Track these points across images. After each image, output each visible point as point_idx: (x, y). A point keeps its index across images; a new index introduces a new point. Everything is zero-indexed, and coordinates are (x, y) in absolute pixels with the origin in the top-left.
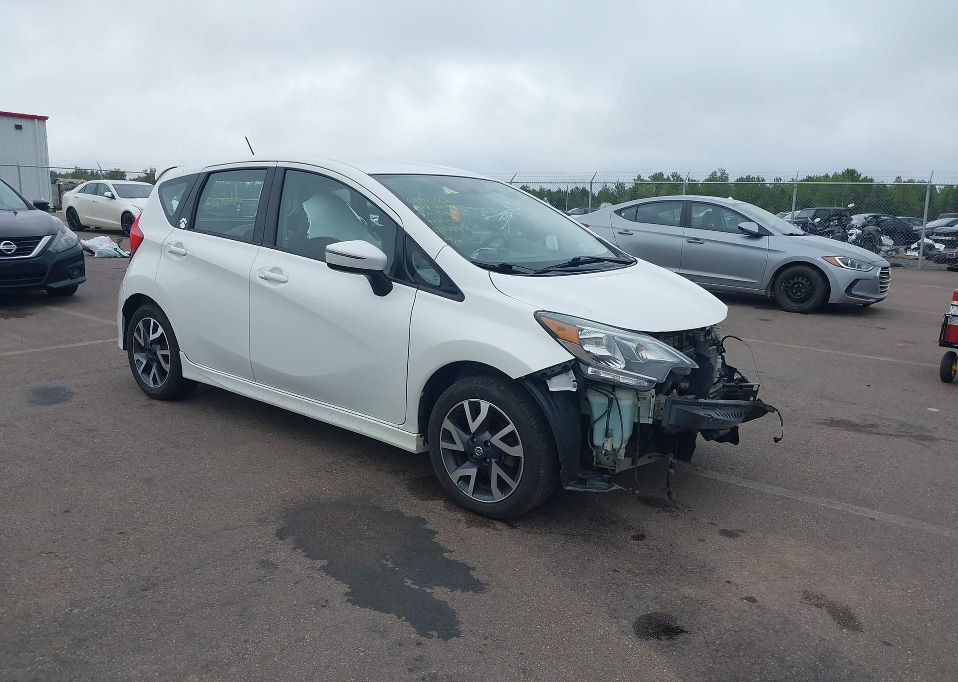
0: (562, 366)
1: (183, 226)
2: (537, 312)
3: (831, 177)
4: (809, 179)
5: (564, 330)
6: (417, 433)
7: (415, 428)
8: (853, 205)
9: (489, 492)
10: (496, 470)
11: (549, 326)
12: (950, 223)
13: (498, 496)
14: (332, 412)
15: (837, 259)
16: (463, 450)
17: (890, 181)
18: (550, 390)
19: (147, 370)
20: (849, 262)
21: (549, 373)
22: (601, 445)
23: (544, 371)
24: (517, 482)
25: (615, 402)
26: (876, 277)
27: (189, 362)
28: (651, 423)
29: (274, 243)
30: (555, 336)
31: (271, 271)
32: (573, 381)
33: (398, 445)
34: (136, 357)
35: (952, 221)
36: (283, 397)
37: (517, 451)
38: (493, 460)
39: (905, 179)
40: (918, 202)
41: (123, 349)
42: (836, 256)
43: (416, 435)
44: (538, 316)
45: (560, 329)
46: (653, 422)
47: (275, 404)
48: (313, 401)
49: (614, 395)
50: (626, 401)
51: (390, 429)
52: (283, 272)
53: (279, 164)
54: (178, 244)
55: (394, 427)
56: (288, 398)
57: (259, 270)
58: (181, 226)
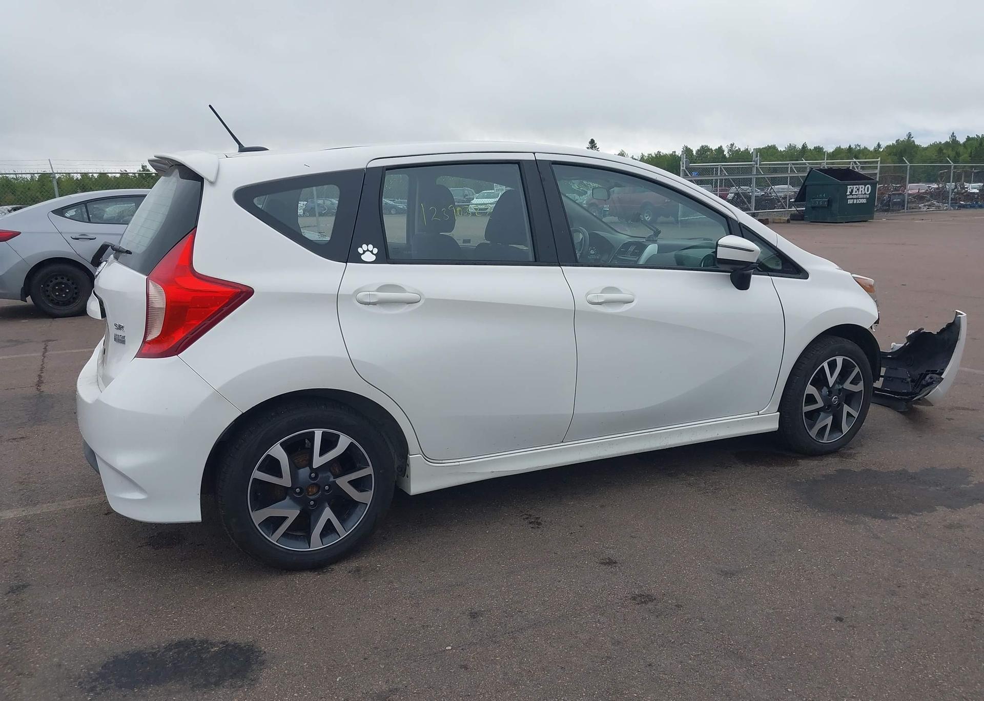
1: (369, 257)
6: (778, 410)
7: (777, 406)
13: (845, 429)
14: (681, 432)
24: (858, 411)
27: (431, 464)
33: (760, 430)
37: (860, 386)
38: (843, 403)
43: (779, 413)
47: (600, 457)
52: (622, 290)
53: (539, 157)
54: (383, 288)
55: (752, 416)
56: (617, 443)
57: (588, 294)
58: (364, 257)
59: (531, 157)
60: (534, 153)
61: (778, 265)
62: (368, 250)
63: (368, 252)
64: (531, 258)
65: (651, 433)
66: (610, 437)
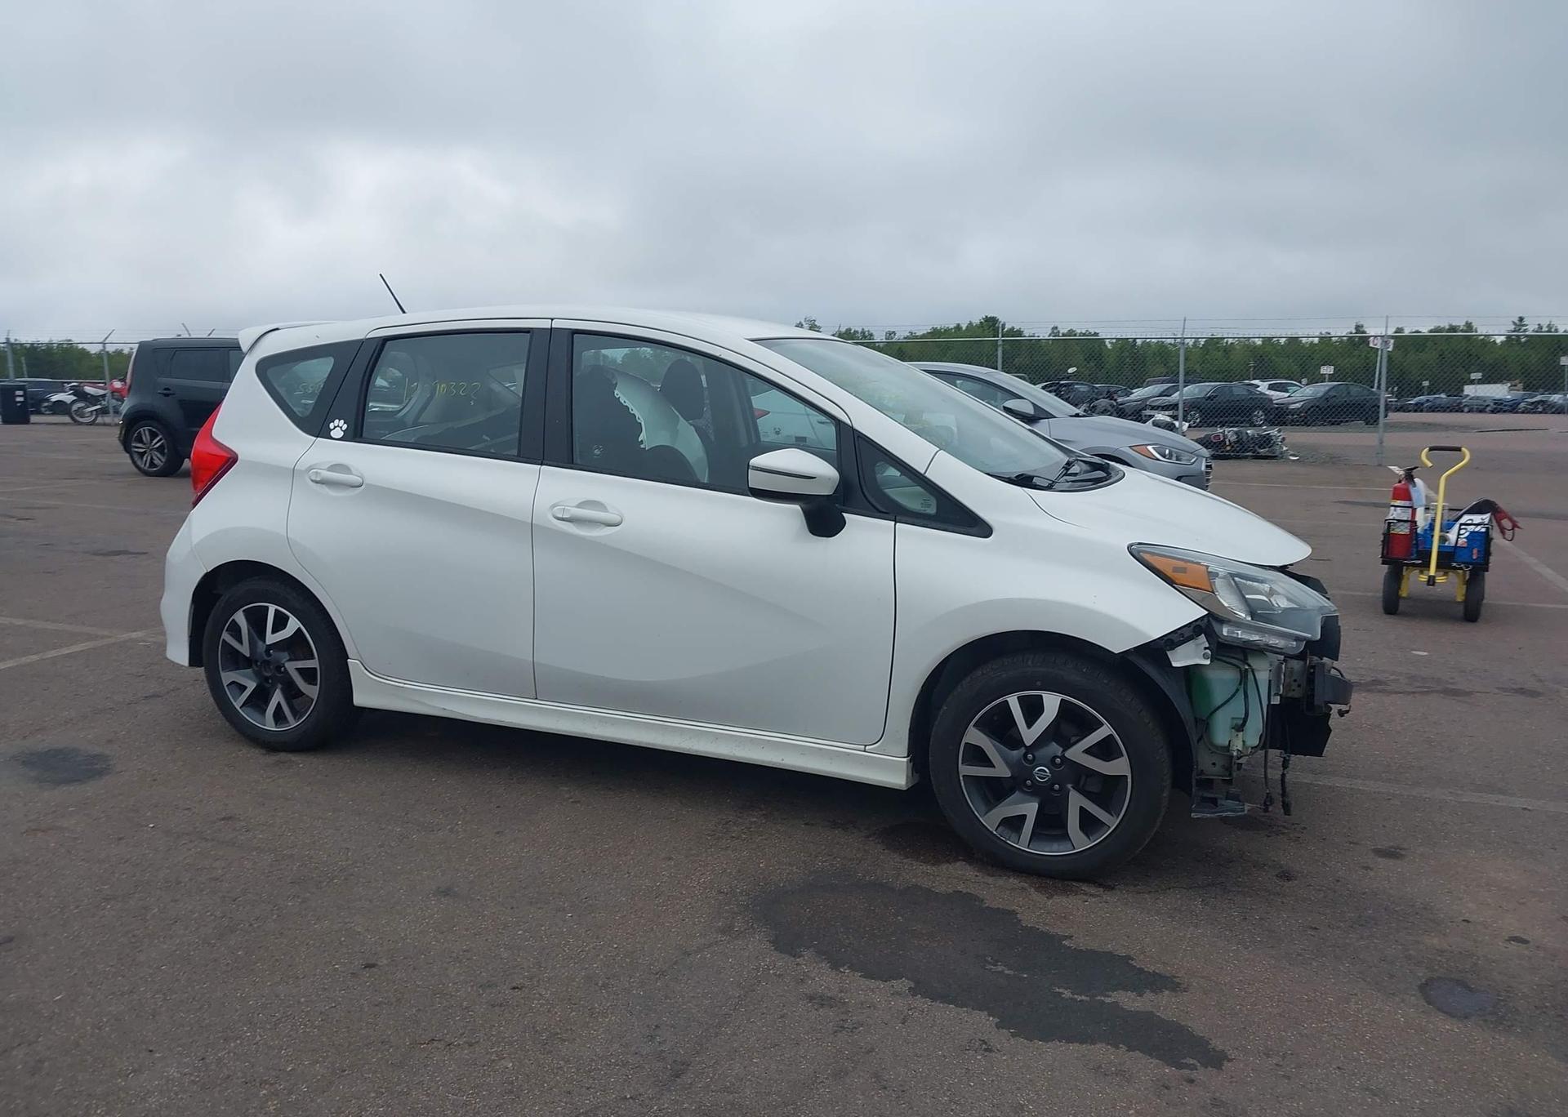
0: (1192, 626)
1: (337, 433)
2: (1131, 545)
3: (964, 328)
4: (935, 333)
5: (1184, 570)
6: (906, 755)
7: (903, 747)
8: (1075, 369)
9: (1065, 837)
10: (1076, 801)
11: (1158, 567)
12: (1163, 392)
13: (1080, 842)
14: (717, 737)
15: (1150, 448)
16: (1010, 775)
17: (1044, 334)
18: (1174, 665)
19: (259, 700)
20: (1167, 452)
21: (1174, 637)
22: (1227, 743)
23: (1169, 637)
24: (1118, 817)
25: (1250, 676)
26: (1202, 472)
27: (372, 676)
28: (1278, 703)
29: (567, 458)
30: (1170, 581)
31: (580, 506)
32: (1206, 648)
33: (868, 779)
34: (227, 677)
35: (1167, 389)
36: (602, 720)
37: (1120, 767)
38: (1069, 786)
39: (1063, 330)
40: (1085, 363)
41: (191, 664)
42: (1149, 445)
43: (905, 760)
44: (1138, 553)
45: (1176, 570)
46: (1280, 701)
48: (671, 722)
49: (1249, 665)
50: (1263, 672)
51: (849, 754)
52: (608, 508)
53: (557, 324)
54: (334, 467)
55: (855, 750)
56: (615, 722)
57: (554, 506)
58: (332, 433)
59: (546, 324)
60: (552, 320)
61: (929, 506)
62: (338, 426)
63: (338, 427)
64: (515, 452)
65: (666, 724)
66: (621, 713)
